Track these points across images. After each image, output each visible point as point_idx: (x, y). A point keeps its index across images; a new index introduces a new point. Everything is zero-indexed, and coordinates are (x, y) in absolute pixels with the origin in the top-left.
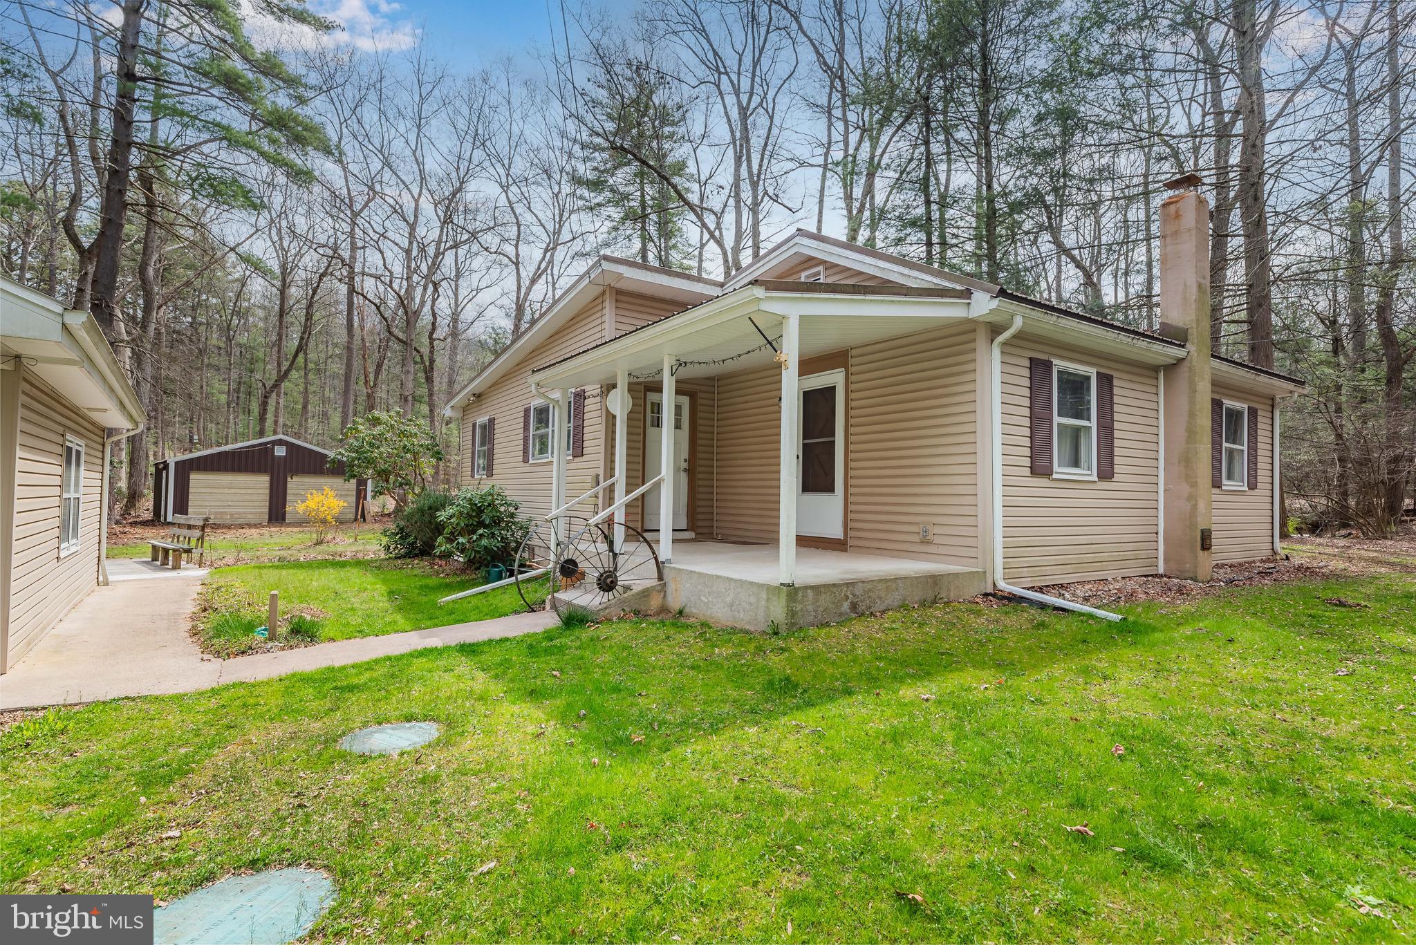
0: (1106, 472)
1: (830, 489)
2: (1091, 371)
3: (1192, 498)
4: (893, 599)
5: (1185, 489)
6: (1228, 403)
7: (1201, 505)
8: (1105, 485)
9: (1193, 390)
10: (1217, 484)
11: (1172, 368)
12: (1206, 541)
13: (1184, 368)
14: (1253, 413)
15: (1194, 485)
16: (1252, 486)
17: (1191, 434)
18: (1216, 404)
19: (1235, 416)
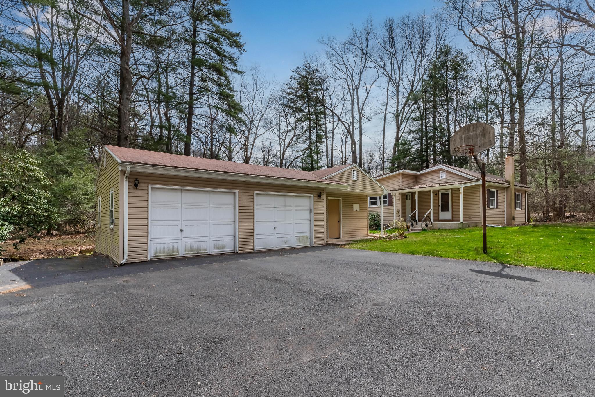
0: (497, 207)
1: (448, 211)
2: (495, 190)
3: (511, 211)
4: (472, 225)
5: (510, 210)
6: (517, 193)
7: (513, 212)
8: (497, 209)
9: (511, 192)
10: (515, 209)
11: (507, 188)
12: (513, 219)
13: (510, 188)
14: (522, 194)
15: (511, 209)
16: (521, 209)
17: (511, 200)
18: (515, 193)
19: (518, 195)
